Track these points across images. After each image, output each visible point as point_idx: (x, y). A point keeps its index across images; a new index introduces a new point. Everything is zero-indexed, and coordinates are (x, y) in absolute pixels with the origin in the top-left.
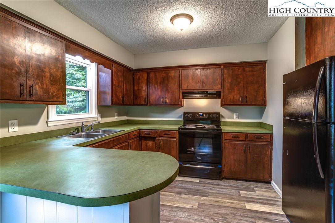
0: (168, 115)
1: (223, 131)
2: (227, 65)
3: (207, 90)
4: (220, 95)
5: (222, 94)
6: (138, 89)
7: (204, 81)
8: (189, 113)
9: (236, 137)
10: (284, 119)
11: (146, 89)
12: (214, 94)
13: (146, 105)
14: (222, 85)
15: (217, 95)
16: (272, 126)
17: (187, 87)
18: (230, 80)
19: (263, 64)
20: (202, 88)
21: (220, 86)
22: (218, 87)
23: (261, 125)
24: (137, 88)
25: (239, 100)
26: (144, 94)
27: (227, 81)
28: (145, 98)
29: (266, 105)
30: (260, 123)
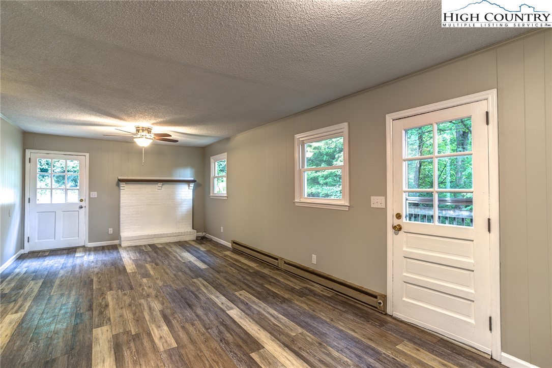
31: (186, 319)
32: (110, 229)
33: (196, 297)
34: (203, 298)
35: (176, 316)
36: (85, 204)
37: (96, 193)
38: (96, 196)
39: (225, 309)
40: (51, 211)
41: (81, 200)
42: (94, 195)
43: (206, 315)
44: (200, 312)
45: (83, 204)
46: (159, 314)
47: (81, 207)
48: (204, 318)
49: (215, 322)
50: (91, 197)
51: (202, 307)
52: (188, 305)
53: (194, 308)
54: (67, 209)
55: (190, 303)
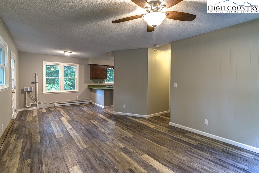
31: (88, 126)
33: (85, 134)
34: (81, 133)
35: (92, 126)
39: (72, 129)
43: (80, 127)
44: (83, 128)
46: (99, 127)
48: (81, 126)
49: (78, 125)
51: (82, 129)
52: (88, 130)
53: (85, 129)
55: (87, 131)
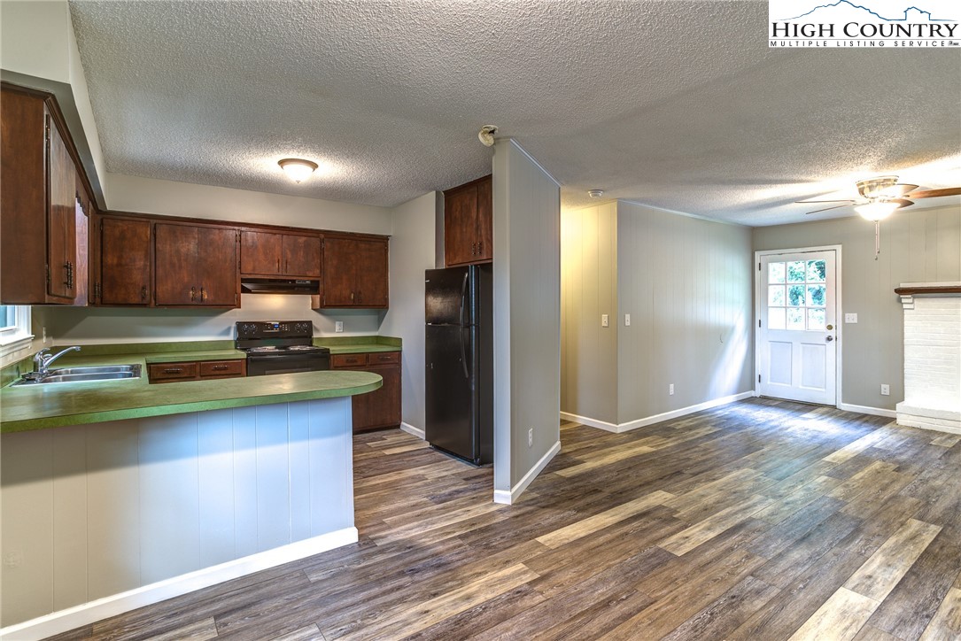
0: (194, 330)
1: (331, 353)
2: (329, 235)
3: (295, 278)
4: (318, 287)
5: (321, 286)
6: (119, 265)
7: (289, 260)
8: (249, 324)
9: (352, 361)
10: (427, 326)
11: (145, 265)
12: (307, 286)
13: (145, 305)
14: (322, 270)
15: (312, 288)
16: (401, 339)
17: (254, 269)
18: (335, 262)
19: (384, 240)
20: (284, 273)
21: (318, 271)
22: (314, 273)
23: (379, 340)
24: (115, 261)
25: (350, 297)
26: (138, 277)
27: (330, 263)
28: (144, 288)
29: (388, 308)
30: (377, 337)
32: (883, 386)
36: (838, 332)
37: (856, 314)
38: (856, 321)
40: (784, 341)
41: (830, 327)
42: (852, 318)
45: (832, 333)
47: (829, 339)
50: (847, 321)
54: (807, 340)
